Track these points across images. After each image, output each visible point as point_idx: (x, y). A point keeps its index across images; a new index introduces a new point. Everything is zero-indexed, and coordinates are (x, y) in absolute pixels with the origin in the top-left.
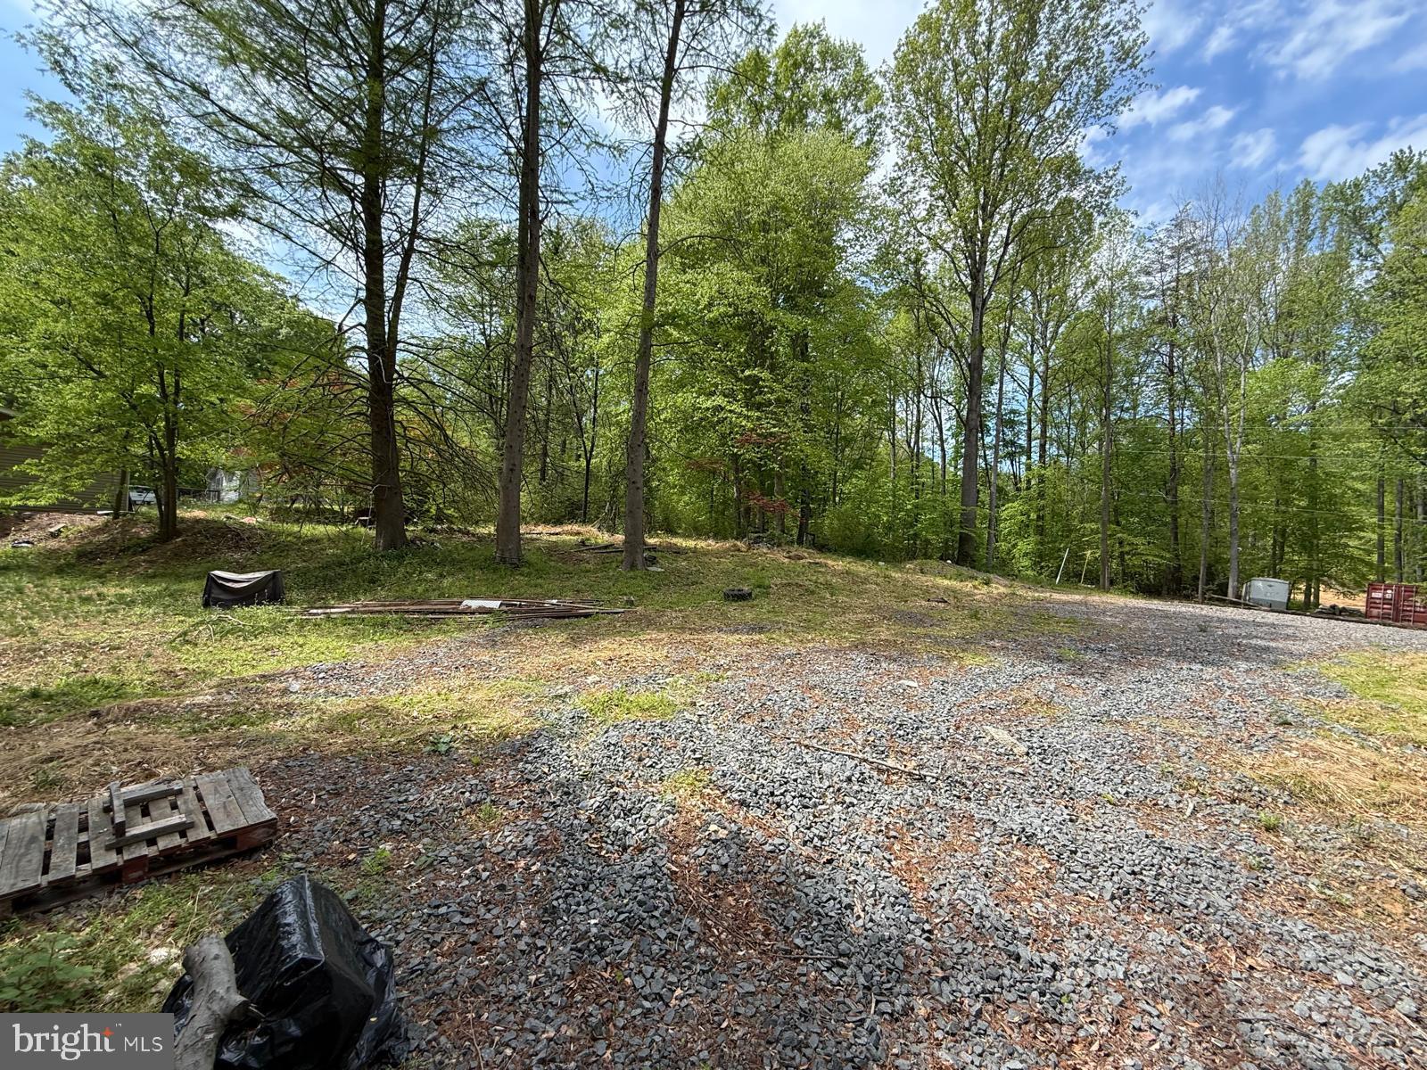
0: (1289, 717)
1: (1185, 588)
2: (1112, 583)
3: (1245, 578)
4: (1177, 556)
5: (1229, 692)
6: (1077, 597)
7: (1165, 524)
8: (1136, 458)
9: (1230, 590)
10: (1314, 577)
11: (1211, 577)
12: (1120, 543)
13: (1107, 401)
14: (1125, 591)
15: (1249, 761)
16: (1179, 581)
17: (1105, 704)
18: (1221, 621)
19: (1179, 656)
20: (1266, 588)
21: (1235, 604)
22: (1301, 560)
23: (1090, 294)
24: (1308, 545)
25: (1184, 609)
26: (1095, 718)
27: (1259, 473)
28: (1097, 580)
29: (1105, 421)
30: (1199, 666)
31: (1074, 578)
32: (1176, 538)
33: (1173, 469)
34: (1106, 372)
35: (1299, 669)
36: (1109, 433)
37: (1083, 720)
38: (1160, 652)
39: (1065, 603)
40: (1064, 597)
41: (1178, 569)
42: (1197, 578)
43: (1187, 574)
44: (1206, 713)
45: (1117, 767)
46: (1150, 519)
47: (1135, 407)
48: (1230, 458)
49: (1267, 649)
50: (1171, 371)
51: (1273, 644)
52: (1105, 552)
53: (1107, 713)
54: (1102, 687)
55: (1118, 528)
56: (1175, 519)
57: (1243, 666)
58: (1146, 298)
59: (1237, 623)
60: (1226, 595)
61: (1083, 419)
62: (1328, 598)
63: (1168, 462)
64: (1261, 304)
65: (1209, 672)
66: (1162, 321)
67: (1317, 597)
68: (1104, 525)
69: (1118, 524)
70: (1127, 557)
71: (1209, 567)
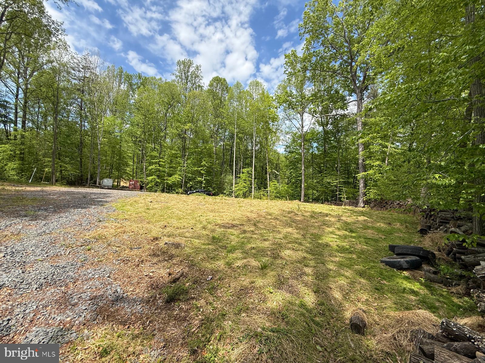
0: (101, 219)
1: (84, 183)
2: (57, 181)
3: (102, 178)
4: (81, 172)
5: (88, 215)
6: (39, 189)
7: (78, 161)
8: (68, 136)
9: (97, 182)
10: (119, 178)
11: (92, 178)
12: (60, 166)
13: (56, 112)
14: (62, 184)
15: (88, 234)
16: (82, 180)
17: (44, 229)
18: (91, 193)
19: (76, 207)
20: (108, 182)
21: (98, 187)
22: (117, 173)
23: (50, 65)
24: (118, 170)
25: (80, 190)
26: (40, 235)
27: (106, 148)
28: (49, 180)
29: (55, 119)
30: (81, 209)
31: (38, 180)
32: (81, 166)
33: (81, 143)
34: (56, 100)
35: (107, 205)
36: (57, 125)
37: (33, 237)
38: (69, 207)
39: (32, 191)
40: (32, 189)
41: (82, 176)
42: (87, 179)
43: (85, 178)
44: (79, 223)
45: (44, 249)
46: (72, 159)
47: (68, 117)
48: (98, 142)
49: (101, 201)
50: (81, 109)
51: (103, 200)
52: (53, 170)
53: (44, 232)
54: (44, 222)
55: (59, 161)
56: (81, 159)
57: (93, 207)
58: (73, 79)
59: (95, 194)
60: (96, 184)
61: (45, 116)
62: (122, 184)
63: (79, 140)
64: (109, 97)
65: (83, 211)
66: (78, 90)
67: (120, 184)
68: (53, 159)
69: (60, 159)
70: (63, 171)
71: (91, 176)
